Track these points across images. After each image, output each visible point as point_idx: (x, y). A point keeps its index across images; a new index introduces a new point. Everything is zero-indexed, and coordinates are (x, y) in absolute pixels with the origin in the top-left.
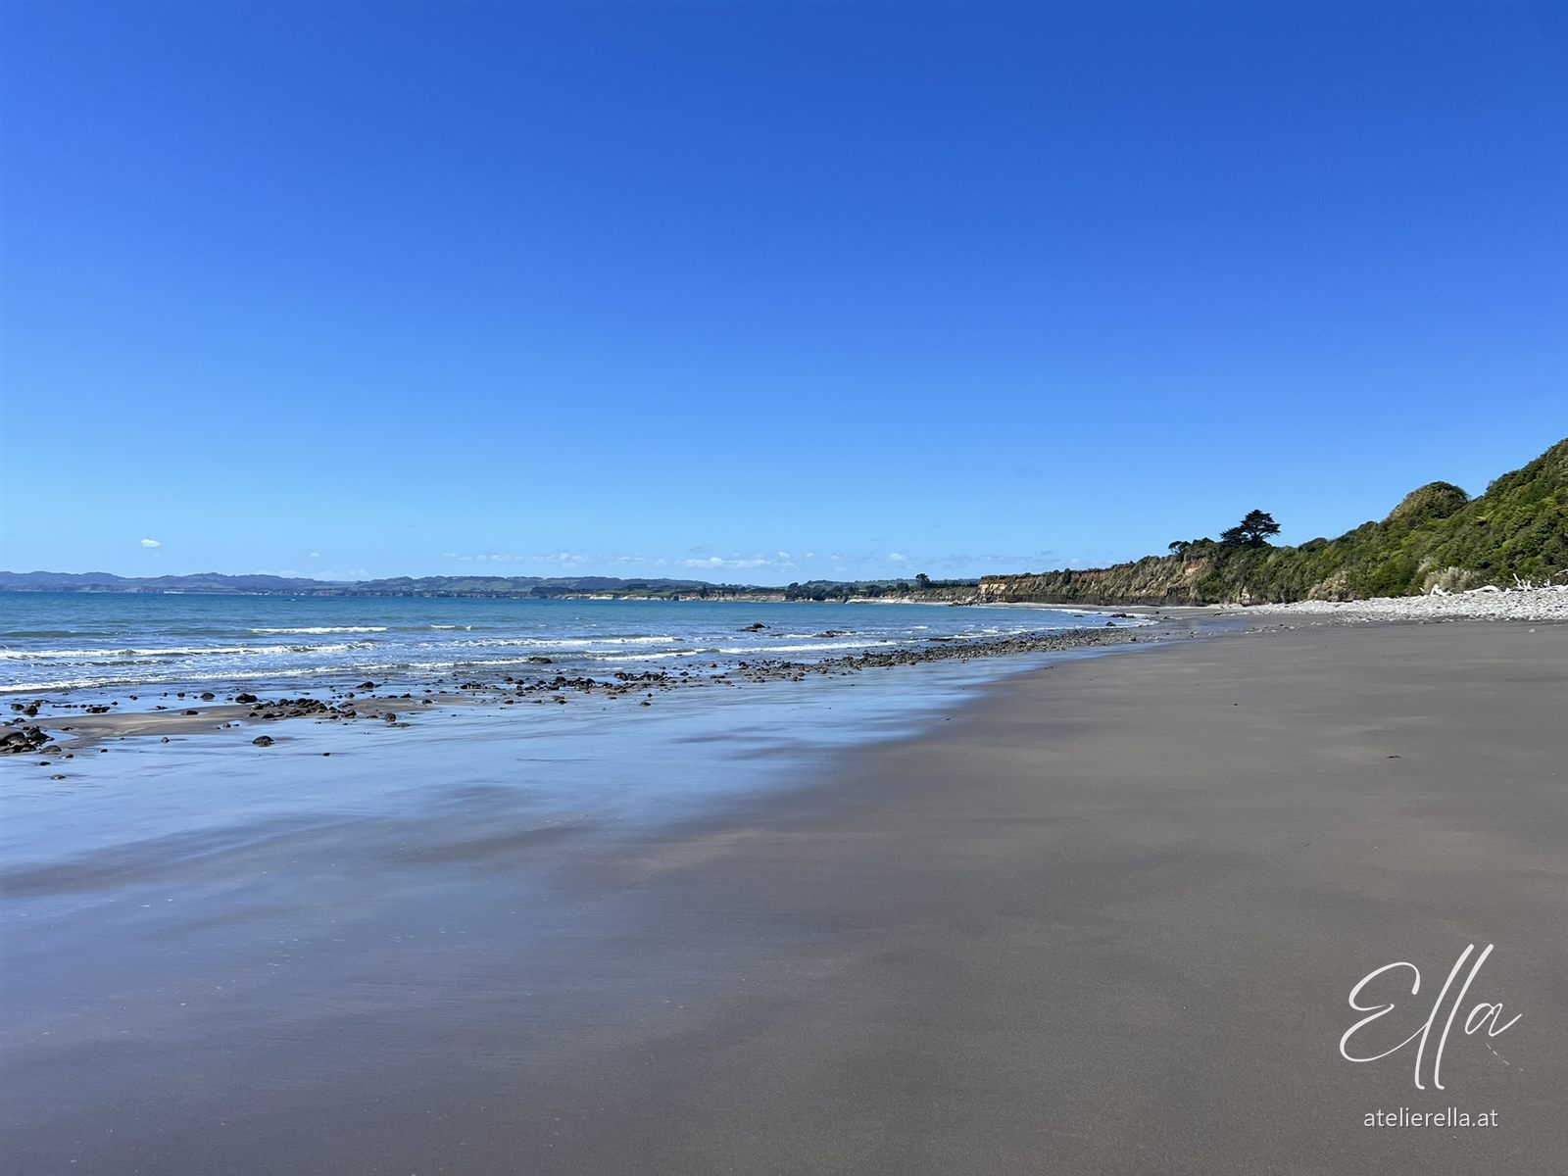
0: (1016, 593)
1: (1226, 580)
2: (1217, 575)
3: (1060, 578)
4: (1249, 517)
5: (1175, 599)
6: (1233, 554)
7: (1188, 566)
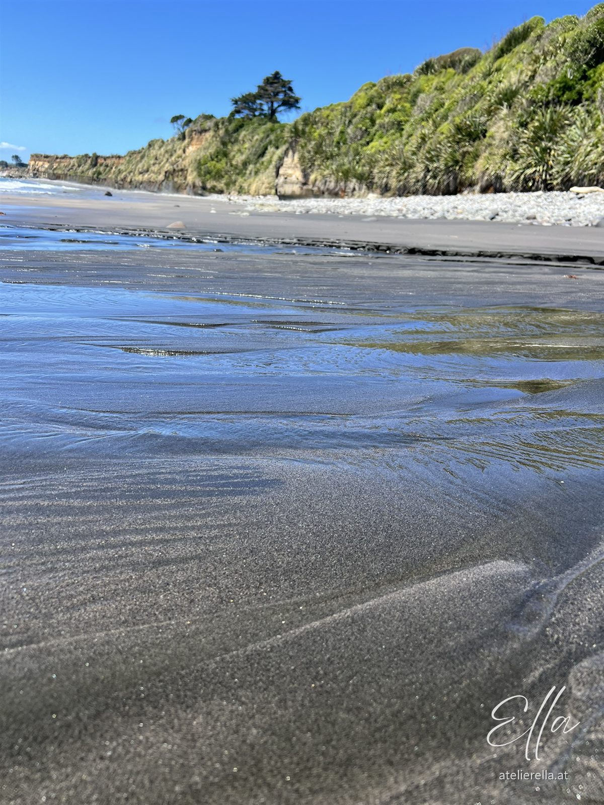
0: (55, 172)
1: (234, 162)
2: (222, 154)
3: (89, 161)
4: (268, 81)
5: (171, 184)
6: (245, 127)
7: (189, 144)
